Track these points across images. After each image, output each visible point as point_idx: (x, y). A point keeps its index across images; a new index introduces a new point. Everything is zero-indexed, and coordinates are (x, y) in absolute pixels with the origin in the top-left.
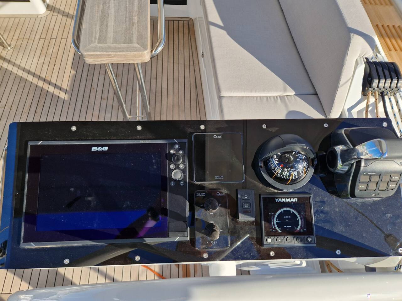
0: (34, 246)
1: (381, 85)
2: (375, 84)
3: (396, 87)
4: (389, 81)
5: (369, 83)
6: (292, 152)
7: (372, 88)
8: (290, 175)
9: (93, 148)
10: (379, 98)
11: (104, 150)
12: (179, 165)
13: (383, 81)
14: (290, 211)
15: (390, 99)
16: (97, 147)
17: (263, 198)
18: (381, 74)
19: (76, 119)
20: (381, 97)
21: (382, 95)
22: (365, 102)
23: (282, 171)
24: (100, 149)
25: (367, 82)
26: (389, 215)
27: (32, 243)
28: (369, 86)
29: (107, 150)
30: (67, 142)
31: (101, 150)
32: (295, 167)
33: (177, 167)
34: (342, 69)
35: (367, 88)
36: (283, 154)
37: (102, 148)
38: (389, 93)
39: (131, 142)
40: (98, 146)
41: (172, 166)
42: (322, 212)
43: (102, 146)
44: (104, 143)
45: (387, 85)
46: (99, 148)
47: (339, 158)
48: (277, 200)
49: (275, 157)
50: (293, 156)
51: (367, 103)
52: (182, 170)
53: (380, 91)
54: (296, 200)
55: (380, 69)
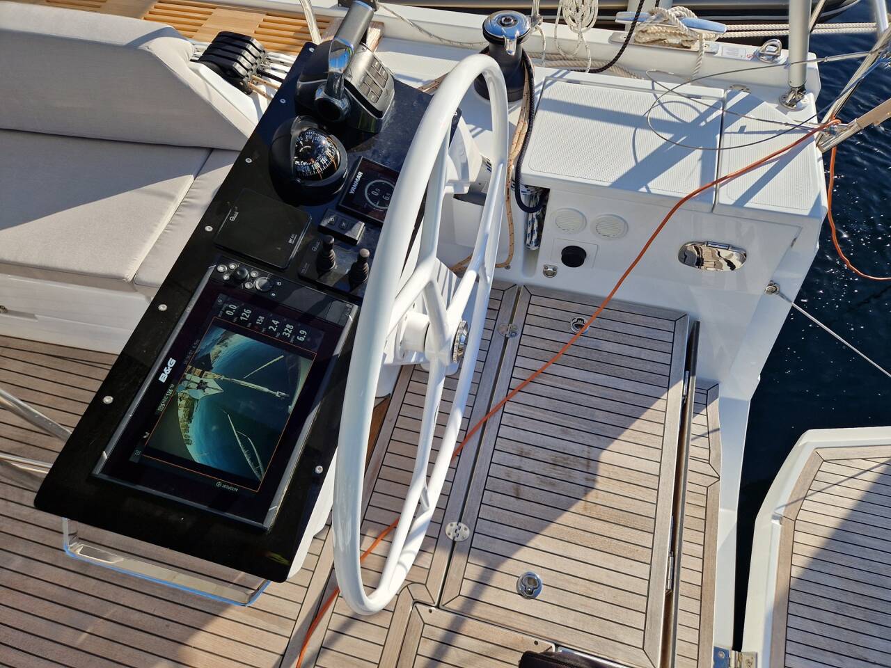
0: (275, 508)
1: (246, 64)
2: (241, 71)
3: (260, 51)
4: (246, 54)
5: (235, 77)
6: (298, 143)
7: (244, 77)
8: (328, 157)
9: (160, 379)
10: (264, 79)
11: (172, 366)
12: (251, 277)
13: (242, 60)
14: (371, 186)
15: (273, 69)
16: (163, 374)
17: (342, 204)
18: (231, 55)
19: (96, 386)
20: (263, 77)
21: (261, 73)
22: (260, 97)
23: (319, 162)
24: (167, 371)
25: (233, 78)
26: (415, 103)
27: (270, 509)
28: (238, 79)
29: (175, 361)
30: (129, 413)
31: (170, 370)
32: (321, 148)
33: (253, 280)
34: (193, 92)
35: (242, 84)
36: (297, 153)
37: (167, 366)
38: (263, 64)
39: (181, 324)
40: (161, 371)
41: (248, 286)
42: (386, 158)
43: (165, 364)
44: (161, 361)
45: (250, 58)
46: (165, 370)
47: (330, 98)
48: (352, 192)
49: (297, 162)
50: (305, 145)
51: (264, 95)
52: (260, 276)
53: (255, 72)
54: (360, 174)
55: (220, 52)
